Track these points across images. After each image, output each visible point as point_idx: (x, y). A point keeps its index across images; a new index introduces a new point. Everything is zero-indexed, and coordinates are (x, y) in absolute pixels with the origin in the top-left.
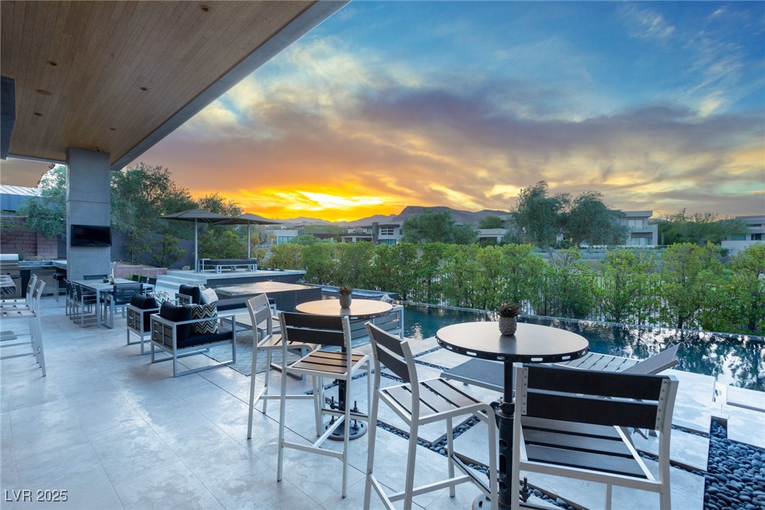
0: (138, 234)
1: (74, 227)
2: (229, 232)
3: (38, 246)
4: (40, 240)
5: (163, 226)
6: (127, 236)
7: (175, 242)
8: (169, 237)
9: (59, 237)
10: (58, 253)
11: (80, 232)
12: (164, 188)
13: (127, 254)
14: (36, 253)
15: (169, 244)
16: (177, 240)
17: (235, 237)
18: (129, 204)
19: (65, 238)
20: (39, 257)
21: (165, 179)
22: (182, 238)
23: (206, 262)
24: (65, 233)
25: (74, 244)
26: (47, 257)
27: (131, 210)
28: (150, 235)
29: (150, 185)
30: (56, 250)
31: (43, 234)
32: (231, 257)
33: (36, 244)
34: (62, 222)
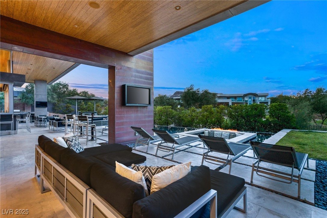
0: (58, 104)
1: (37, 102)
2: (89, 103)
3: (25, 108)
4: (25, 106)
5: (67, 101)
6: (54, 104)
7: (70, 106)
8: (69, 105)
9: (32, 105)
10: (31, 110)
11: (39, 103)
12: (67, 89)
13: (54, 110)
14: (24, 110)
15: (68, 107)
16: (71, 105)
17: (91, 105)
18: (54, 94)
19: (34, 105)
20: (25, 111)
21: (68, 85)
22: (73, 105)
23: (79, 113)
24: (34, 103)
25: (36, 107)
26: (28, 111)
27: (55, 96)
28: (62, 104)
29: (62, 88)
30: (31, 109)
31: (27, 104)
32: (90, 111)
33: (24, 107)
34: (33, 100)
